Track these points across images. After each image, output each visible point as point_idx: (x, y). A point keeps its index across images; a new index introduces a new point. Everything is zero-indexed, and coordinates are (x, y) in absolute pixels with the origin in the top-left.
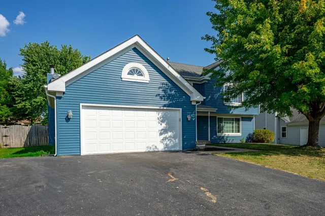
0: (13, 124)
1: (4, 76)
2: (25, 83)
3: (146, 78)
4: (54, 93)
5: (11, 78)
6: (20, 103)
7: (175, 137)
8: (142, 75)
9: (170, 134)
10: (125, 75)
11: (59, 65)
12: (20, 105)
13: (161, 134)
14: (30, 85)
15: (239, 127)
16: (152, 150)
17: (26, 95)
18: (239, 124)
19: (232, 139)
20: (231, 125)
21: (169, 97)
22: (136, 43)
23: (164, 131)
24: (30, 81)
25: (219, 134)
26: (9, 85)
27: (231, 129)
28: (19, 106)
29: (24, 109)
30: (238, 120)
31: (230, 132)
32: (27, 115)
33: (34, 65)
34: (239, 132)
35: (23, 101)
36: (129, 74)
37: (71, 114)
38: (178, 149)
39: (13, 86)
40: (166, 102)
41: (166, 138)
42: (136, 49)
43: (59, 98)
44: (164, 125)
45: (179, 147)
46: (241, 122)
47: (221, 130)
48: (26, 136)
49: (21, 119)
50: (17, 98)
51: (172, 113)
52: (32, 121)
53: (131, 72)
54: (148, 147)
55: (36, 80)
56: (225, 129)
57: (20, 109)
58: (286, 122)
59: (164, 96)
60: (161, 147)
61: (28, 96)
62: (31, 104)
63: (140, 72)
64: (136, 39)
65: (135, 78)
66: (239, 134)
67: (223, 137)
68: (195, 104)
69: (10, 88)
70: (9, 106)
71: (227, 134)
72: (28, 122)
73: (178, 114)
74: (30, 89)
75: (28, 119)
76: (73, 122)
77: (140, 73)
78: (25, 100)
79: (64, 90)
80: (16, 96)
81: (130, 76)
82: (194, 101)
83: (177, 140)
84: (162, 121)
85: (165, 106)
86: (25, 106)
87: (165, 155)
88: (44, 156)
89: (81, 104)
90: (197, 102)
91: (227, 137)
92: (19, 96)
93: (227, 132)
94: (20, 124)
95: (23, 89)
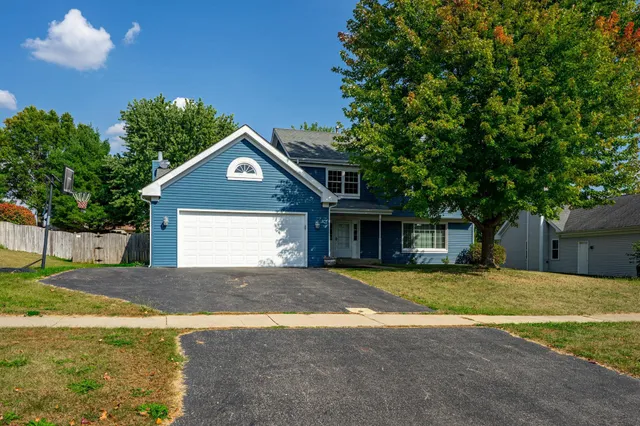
0: (108, 232)
1: (96, 153)
2: (126, 165)
3: (258, 176)
4: (149, 198)
5: (107, 159)
6: (119, 198)
7: (298, 250)
8: (253, 172)
9: (291, 245)
10: (231, 173)
11: (179, 135)
12: (118, 201)
13: (279, 245)
14: (133, 169)
15: (444, 239)
16: (266, 265)
17: (128, 185)
18: (444, 235)
19: (429, 258)
20: (430, 236)
21: (291, 198)
22: (245, 134)
23: (284, 242)
24: (134, 162)
25: (405, 250)
26: (104, 169)
27: (430, 242)
28: (117, 203)
29: (123, 208)
30: (443, 228)
31: (427, 246)
32: (130, 218)
33: (141, 136)
34: (444, 247)
35: (123, 194)
36: (236, 171)
37: (166, 220)
38: (302, 265)
39: (109, 170)
40: (287, 205)
41: (285, 251)
42: (246, 141)
43: (155, 203)
44: (283, 234)
45: (304, 263)
46: (447, 231)
47: (410, 243)
48: (124, 249)
49: (121, 225)
50: (114, 191)
51: (296, 218)
52: (137, 227)
53: (239, 170)
54: (261, 261)
55: (144, 161)
56: (418, 241)
57: (118, 208)
58: (557, 231)
59: (283, 197)
60: (279, 262)
61: (131, 186)
62: (135, 199)
63: (250, 168)
64: (245, 129)
65: (245, 176)
66: (444, 251)
67: (414, 255)
68: (327, 206)
69: (105, 173)
70: (103, 203)
71: (420, 250)
72: (131, 228)
73: (302, 219)
74: (134, 173)
75: (132, 224)
76: (169, 229)
77: (251, 170)
78: (127, 193)
79: (159, 194)
80: (114, 188)
81: (238, 175)
82: (326, 203)
83: (301, 254)
84: (281, 229)
85: (283, 209)
86: (126, 203)
87: (286, 271)
88: (138, 266)
89: (179, 210)
90: (331, 204)
91: (421, 255)
92: (117, 187)
93: (422, 246)
94: (120, 233)
95: (123, 176)
